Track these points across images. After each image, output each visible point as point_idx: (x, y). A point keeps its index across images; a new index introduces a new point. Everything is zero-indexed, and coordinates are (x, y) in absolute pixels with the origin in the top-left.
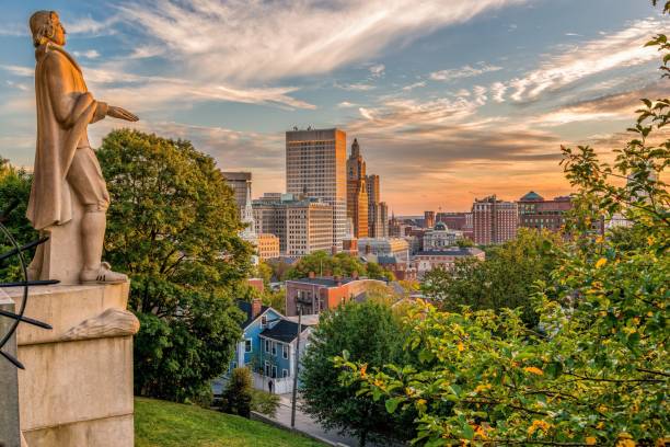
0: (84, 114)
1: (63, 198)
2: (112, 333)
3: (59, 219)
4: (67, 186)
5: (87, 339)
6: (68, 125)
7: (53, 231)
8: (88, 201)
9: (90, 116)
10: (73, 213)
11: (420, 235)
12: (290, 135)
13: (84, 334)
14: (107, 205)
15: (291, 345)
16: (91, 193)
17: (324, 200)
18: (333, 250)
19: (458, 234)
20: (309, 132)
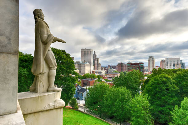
0: (50, 40)
1: (43, 65)
2: (57, 107)
3: (42, 72)
4: (44, 62)
5: (49, 110)
6: (46, 43)
7: (40, 76)
8: (51, 66)
9: (52, 41)
10: (46, 70)
11: (107, 70)
12: (81, 50)
13: (49, 109)
14: (56, 68)
15: (84, 93)
16: (52, 64)
17: (88, 63)
18: (90, 73)
19: (115, 70)
20: (86, 49)
